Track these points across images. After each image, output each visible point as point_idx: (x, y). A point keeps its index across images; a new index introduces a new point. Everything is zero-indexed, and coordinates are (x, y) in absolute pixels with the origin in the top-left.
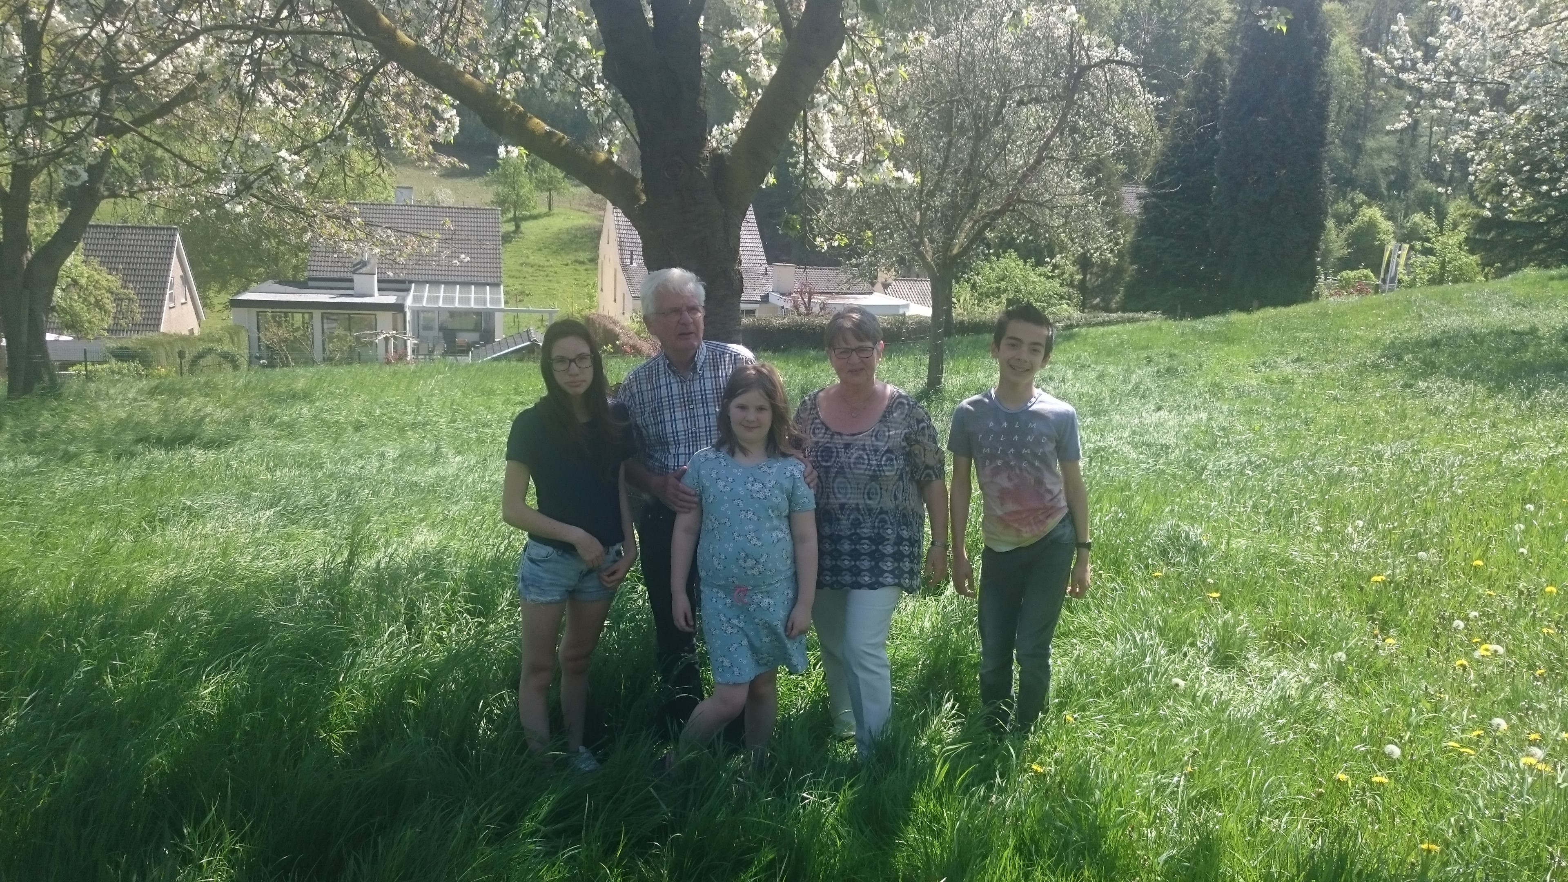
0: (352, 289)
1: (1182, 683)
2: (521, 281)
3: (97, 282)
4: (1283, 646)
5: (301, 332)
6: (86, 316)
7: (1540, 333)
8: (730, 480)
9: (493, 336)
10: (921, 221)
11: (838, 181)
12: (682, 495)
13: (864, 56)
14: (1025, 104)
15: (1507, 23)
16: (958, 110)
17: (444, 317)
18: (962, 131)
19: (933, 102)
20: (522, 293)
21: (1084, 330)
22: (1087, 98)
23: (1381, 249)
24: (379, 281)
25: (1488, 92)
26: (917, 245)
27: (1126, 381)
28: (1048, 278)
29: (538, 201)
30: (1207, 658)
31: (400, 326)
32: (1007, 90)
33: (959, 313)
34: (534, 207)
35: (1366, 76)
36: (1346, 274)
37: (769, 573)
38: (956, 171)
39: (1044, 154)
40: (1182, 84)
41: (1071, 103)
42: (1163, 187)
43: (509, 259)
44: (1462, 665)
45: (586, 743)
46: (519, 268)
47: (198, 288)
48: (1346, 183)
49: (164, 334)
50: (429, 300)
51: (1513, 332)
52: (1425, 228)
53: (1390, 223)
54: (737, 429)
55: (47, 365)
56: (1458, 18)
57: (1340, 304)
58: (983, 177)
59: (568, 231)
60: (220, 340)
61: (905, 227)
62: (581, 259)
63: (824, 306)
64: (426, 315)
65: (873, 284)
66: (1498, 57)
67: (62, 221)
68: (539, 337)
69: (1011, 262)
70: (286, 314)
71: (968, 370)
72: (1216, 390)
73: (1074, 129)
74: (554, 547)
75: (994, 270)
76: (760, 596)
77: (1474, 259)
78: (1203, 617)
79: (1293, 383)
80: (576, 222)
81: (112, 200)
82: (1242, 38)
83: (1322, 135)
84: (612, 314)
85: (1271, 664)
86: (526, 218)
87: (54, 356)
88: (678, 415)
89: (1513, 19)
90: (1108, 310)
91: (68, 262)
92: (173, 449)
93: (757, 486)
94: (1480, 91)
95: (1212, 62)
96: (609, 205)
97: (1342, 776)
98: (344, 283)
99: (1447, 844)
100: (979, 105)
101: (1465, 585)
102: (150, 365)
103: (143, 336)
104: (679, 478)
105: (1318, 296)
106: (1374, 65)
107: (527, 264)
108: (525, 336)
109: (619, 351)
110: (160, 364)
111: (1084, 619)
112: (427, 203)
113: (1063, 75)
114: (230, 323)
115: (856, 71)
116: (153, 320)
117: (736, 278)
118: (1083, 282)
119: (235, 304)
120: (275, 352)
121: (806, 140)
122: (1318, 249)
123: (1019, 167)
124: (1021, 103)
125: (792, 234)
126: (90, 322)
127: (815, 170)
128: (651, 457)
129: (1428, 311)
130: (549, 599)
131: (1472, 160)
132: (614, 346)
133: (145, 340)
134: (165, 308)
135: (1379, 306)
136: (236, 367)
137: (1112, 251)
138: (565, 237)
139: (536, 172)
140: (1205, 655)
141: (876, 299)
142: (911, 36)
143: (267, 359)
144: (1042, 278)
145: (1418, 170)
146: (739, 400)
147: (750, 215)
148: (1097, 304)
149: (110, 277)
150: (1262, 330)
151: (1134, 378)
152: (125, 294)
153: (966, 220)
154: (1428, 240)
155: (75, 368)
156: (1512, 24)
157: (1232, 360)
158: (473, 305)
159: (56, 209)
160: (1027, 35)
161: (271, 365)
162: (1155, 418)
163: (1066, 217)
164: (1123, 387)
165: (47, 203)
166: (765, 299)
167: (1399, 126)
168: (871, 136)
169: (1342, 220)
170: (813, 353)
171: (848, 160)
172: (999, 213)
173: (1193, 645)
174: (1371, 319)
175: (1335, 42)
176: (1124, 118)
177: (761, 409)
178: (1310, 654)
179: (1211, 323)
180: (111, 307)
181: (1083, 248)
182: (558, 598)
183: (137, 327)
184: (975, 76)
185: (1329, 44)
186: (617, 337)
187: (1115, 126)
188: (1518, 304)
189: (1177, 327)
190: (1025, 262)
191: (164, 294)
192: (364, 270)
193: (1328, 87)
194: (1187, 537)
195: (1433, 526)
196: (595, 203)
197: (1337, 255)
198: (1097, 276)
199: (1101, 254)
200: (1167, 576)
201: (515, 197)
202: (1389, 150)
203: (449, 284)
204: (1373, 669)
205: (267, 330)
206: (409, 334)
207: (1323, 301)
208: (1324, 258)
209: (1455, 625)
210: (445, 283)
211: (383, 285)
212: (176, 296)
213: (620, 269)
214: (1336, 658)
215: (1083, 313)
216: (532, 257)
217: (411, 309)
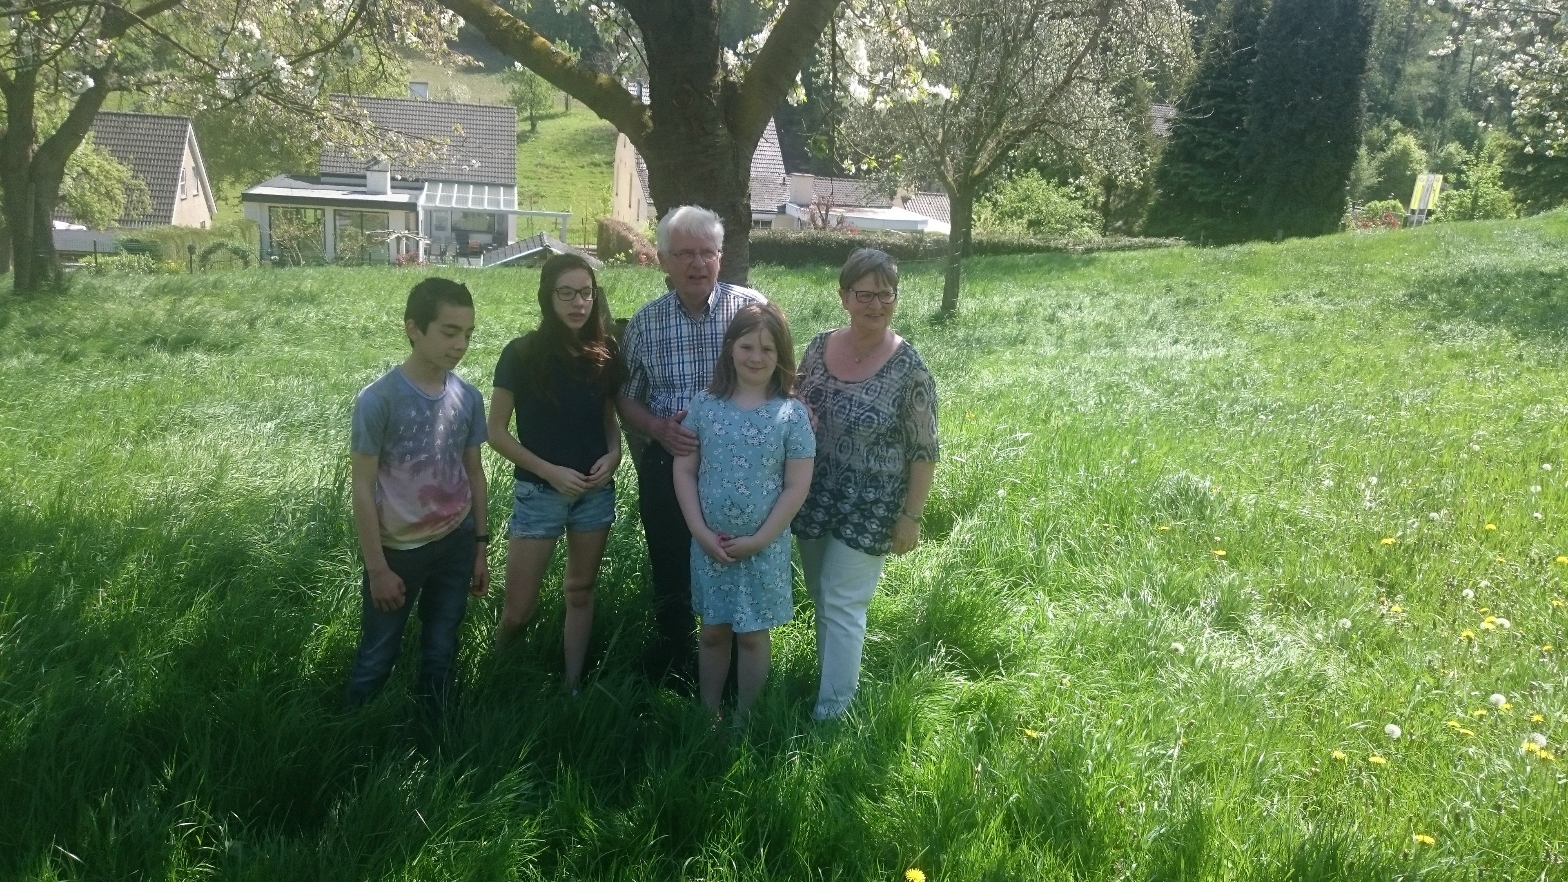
0: (365, 186)
1: (1182, 648)
2: (535, 182)
3: (107, 172)
4: (1287, 609)
5: (313, 229)
6: (97, 207)
8: (727, 423)
9: (506, 238)
10: (943, 138)
12: (681, 438)
14: (1057, 19)
16: (987, 25)
17: (458, 217)
18: (990, 45)
20: (537, 194)
21: (1104, 255)
22: (1121, 14)
23: (1413, 180)
24: (392, 180)
25: (1539, 22)
26: (937, 164)
27: (1143, 311)
28: (1071, 199)
29: (555, 100)
30: (1209, 619)
31: (412, 226)
32: (1040, 5)
33: (977, 233)
34: (551, 107)
36: (1377, 204)
38: (982, 87)
39: (1074, 73)
41: (1105, 19)
42: (1196, 112)
43: (524, 158)
44: (1468, 637)
46: (535, 169)
47: (210, 180)
48: (1383, 109)
49: (175, 227)
50: (443, 199)
51: (1542, 274)
52: (1460, 159)
53: (1424, 152)
54: (741, 370)
57: (1366, 237)
58: (1010, 95)
59: (584, 132)
60: (231, 235)
61: (926, 144)
62: (598, 161)
63: (842, 220)
64: (439, 215)
65: (892, 199)
67: (72, 109)
68: (552, 242)
69: (1033, 182)
70: (297, 210)
71: (984, 293)
72: (1235, 324)
73: (1106, 48)
74: (534, 484)
75: (1016, 190)
77: (1508, 195)
78: (1207, 576)
79: (1314, 319)
80: (593, 123)
81: (119, 92)
83: (1363, 61)
84: (626, 221)
85: (1274, 628)
86: (542, 118)
87: (62, 246)
88: (687, 358)
90: (1130, 234)
91: (80, 150)
92: (178, 352)
93: (753, 432)
94: (1530, 20)
97: (1338, 754)
98: (356, 180)
100: (1009, 20)
101: (1476, 550)
102: (160, 259)
103: (154, 229)
104: (679, 421)
105: (1344, 228)
107: (543, 165)
108: (537, 241)
109: (631, 260)
110: (170, 258)
112: (443, 100)
114: (242, 217)
116: (164, 212)
118: (1106, 204)
119: (249, 198)
120: (286, 249)
121: (834, 57)
122: (1349, 179)
123: (1048, 86)
124: (1053, 17)
126: (100, 213)
127: (844, 87)
128: (655, 399)
129: (1456, 247)
131: (1515, 93)
132: (627, 255)
133: (155, 233)
134: (177, 200)
135: (1407, 240)
136: (247, 264)
137: (1138, 174)
138: (582, 138)
140: (1208, 615)
141: (896, 213)
143: (278, 256)
144: (1065, 199)
145: (1457, 98)
146: (742, 341)
147: (772, 123)
148: (1120, 227)
149: (120, 167)
150: (1285, 262)
151: (1152, 308)
152: (135, 185)
153: (989, 140)
154: (1461, 172)
155: (84, 260)
157: (1253, 293)
158: (486, 207)
161: (281, 264)
162: (1171, 352)
163: (1093, 140)
164: (1140, 317)
166: (782, 210)
167: (1442, 52)
169: (1375, 147)
171: (879, 78)
172: (1024, 134)
173: (1196, 604)
174: (1397, 254)
176: (1158, 36)
177: (766, 349)
178: (1314, 617)
179: (1233, 252)
180: (122, 198)
181: (1108, 169)
183: (148, 219)
186: (630, 245)
187: (1148, 46)
188: (1548, 244)
189: (1199, 255)
190: (1048, 183)
191: (176, 186)
192: (375, 168)
193: (1374, 11)
194: (1197, 490)
195: (1447, 483)
197: (1367, 184)
198: (1121, 197)
199: (1126, 177)
200: (1173, 530)
201: (531, 95)
202: (1429, 76)
203: (463, 183)
204: (1377, 638)
205: (278, 227)
206: (421, 234)
207: (1349, 233)
208: (1354, 186)
209: (1464, 594)
210: (459, 183)
211: (396, 183)
212: (187, 188)
213: (635, 174)
214: (1340, 625)
215: (1104, 236)
216: (547, 158)
217: (423, 207)
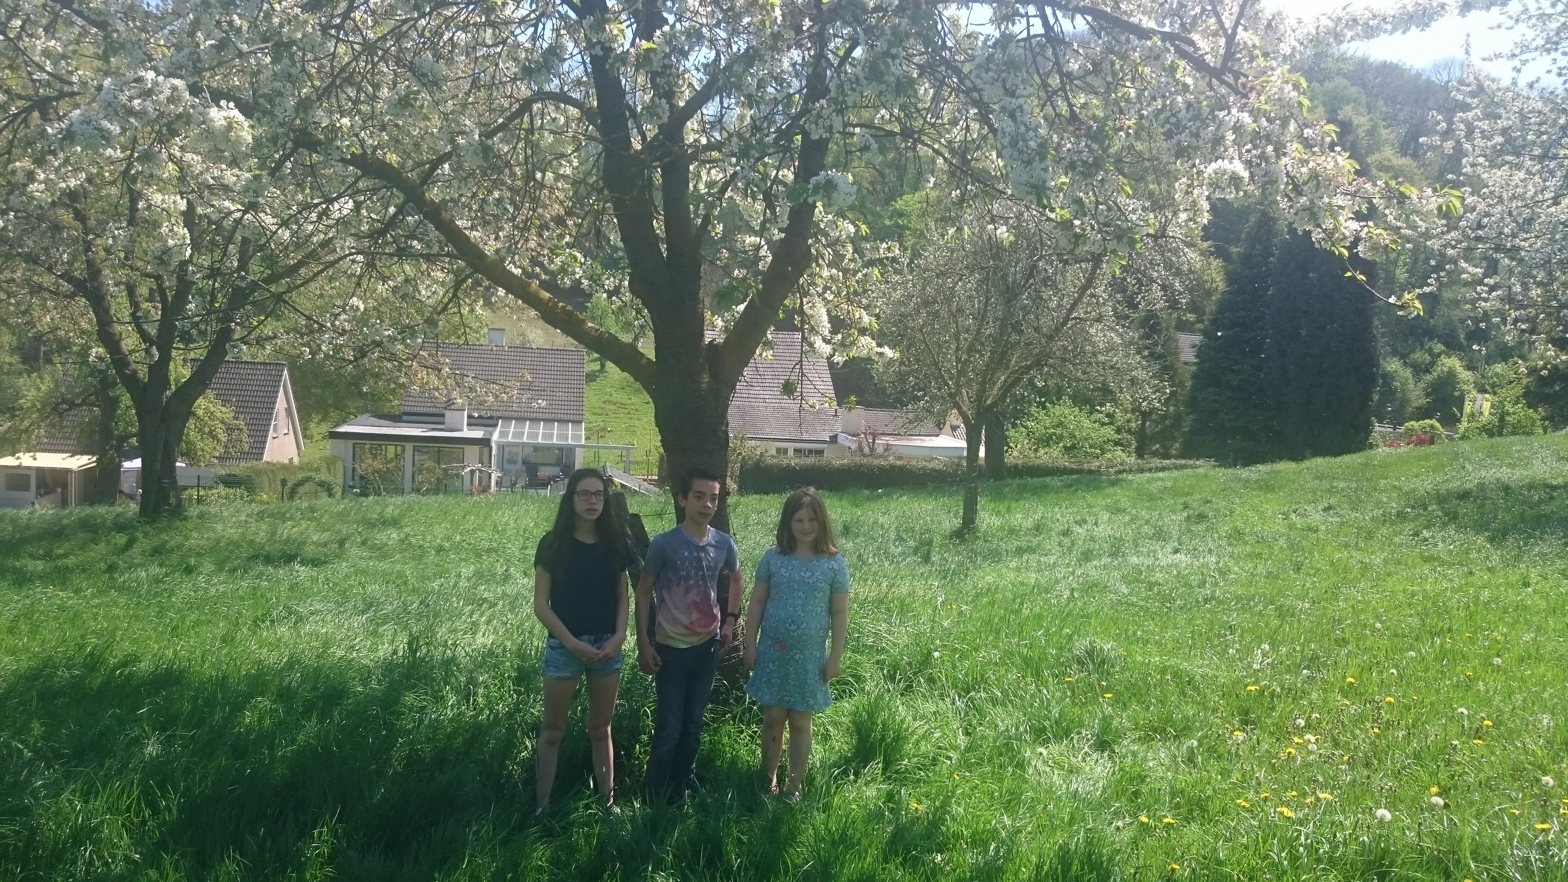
0: (443, 423)
2: (603, 418)
3: (212, 414)
5: (394, 464)
6: (200, 444)
17: (529, 451)
20: (604, 429)
21: (1132, 476)
23: (1462, 399)
24: (469, 418)
28: (1103, 424)
31: (486, 460)
39: (1071, 316)
43: (592, 397)
46: (603, 405)
47: (300, 420)
49: (268, 463)
50: (515, 435)
53: (1470, 373)
55: (176, 489)
60: (317, 470)
63: (888, 447)
64: (511, 449)
65: (940, 428)
69: (1065, 409)
70: (380, 445)
71: (1008, 511)
72: (1237, 535)
75: (1050, 417)
90: (1163, 456)
92: (279, 565)
98: (435, 418)
102: (254, 492)
103: (249, 464)
105: (1369, 447)
107: (610, 402)
110: (262, 491)
112: (518, 344)
114: (327, 453)
116: (258, 449)
118: (1141, 428)
119: (334, 435)
120: (369, 482)
122: (1372, 401)
126: (203, 450)
127: (811, 345)
129: (1472, 462)
133: (250, 468)
134: (269, 438)
135: (1428, 457)
136: (332, 495)
141: (942, 441)
143: (360, 488)
144: (1097, 425)
148: (1155, 451)
149: (223, 409)
150: (1304, 479)
152: (236, 425)
153: (998, 374)
155: (191, 492)
157: (1265, 507)
158: (555, 441)
161: (364, 494)
166: (834, 439)
169: (1421, 369)
170: (867, 492)
172: (1029, 368)
174: (1414, 470)
180: (223, 437)
181: (1131, 397)
183: (244, 455)
189: (1223, 475)
190: (1081, 410)
191: (269, 425)
192: (454, 407)
197: (1416, 404)
198: (1156, 422)
199: (1149, 403)
200: (1077, 681)
203: (535, 420)
205: (362, 460)
206: (493, 468)
207: (1372, 452)
209: (1297, 723)
210: (531, 420)
211: (473, 421)
212: (279, 428)
215: (1138, 458)
216: (614, 396)
217: (496, 443)
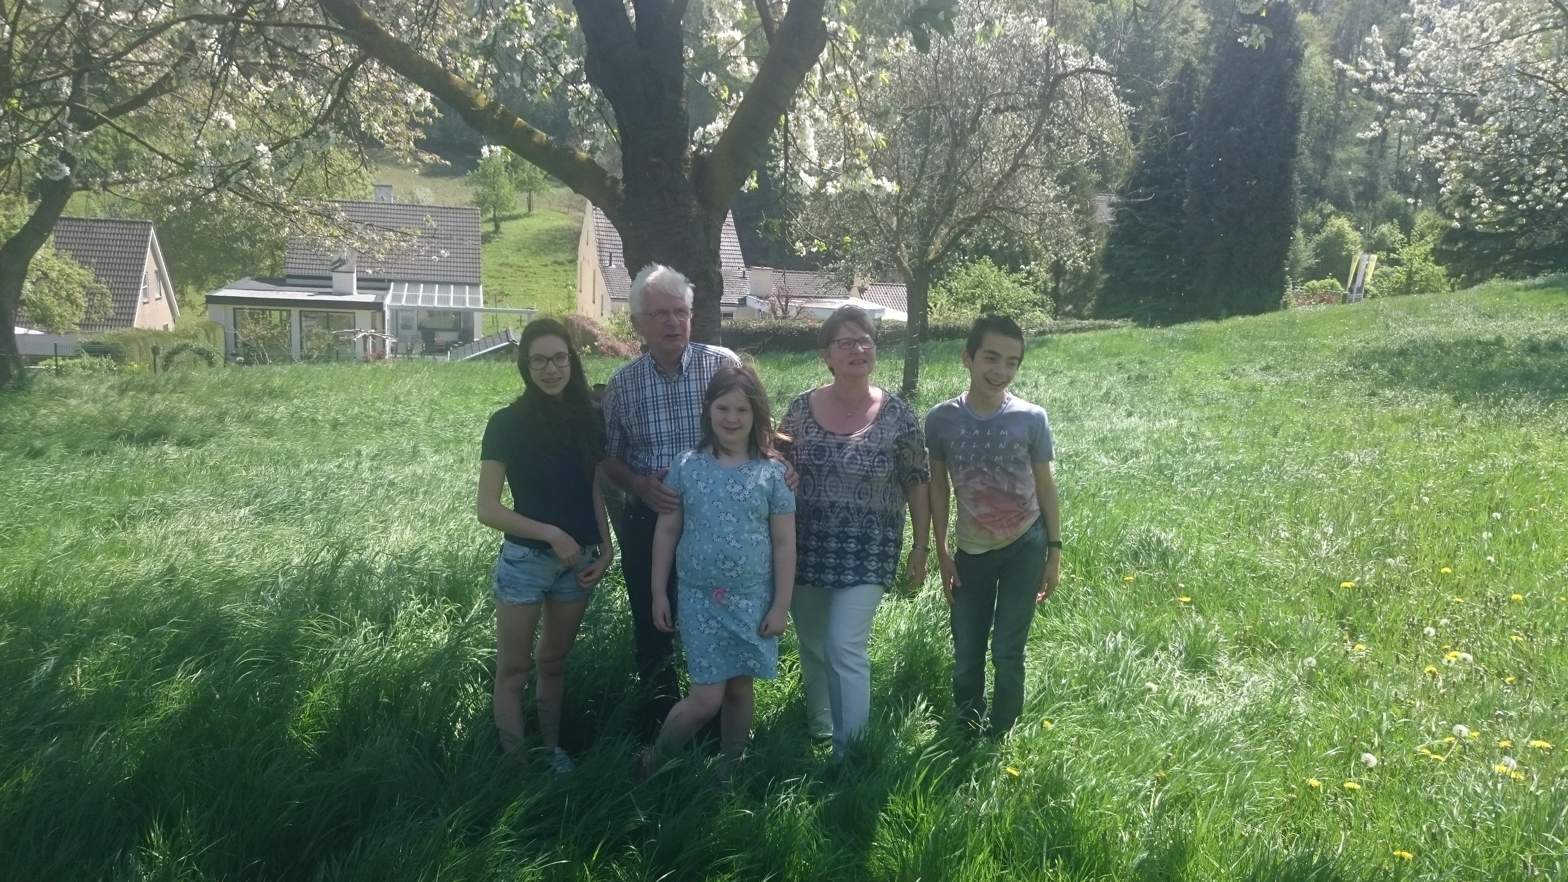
0: (331, 287)
1: (1155, 688)
2: (500, 281)
3: (68, 275)
4: (1254, 651)
5: (279, 329)
6: (57, 310)
7: (1506, 344)
8: (711, 481)
9: (472, 336)
10: (898, 226)
11: (817, 187)
12: (663, 496)
13: (844, 61)
14: (1002, 112)
15: (1479, 35)
16: (935, 117)
17: (424, 316)
18: (939, 137)
19: (911, 108)
20: (501, 293)
21: (1056, 337)
22: (1062, 106)
23: (1349, 259)
24: (358, 280)
25: (1458, 103)
26: (893, 250)
27: (1097, 387)
28: (1022, 284)
29: (518, 201)
30: (1178, 662)
31: (379, 325)
32: (984, 99)
33: (934, 319)
34: (514, 208)
35: (1336, 87)
36: (1315, 283)
37: (747, 575)
38: (932, 178)
39: (1019, 162)
40: (1156, 93)
41: (1047, 112)
42: (1138, 196)
43: (488, 259)
44: (1430, 672)
45: (561, 745)
46: (499, 268)
47: (174, 287)
48: (1316, 193)
49: (137, 329)
50: (409, 298)
51: (1479, 342)
52: (1392, 239)
53: (1358, 233)
54: (719, 431)
55: (17, 360)
56: (1430, 29)
57: (1308, 313)
58: (960, 183)
59: (547, 232)
60: (195, 337)
61: (881, 232)
62: (560, 260)
63: (801, 310)
64: (405, 314)
65: (849, 289)
66: (1469, 69)
67: (32, 213)
68: (516, 337)
69: (985, 268)
70: (264, 311)
71: (943, 374)
72: (1186, 396)
73: (1049, 138)
74: (530, 547)
75: (969, 276)
76: (737, 598)
77: (1441, 270)
78: (1174, 621)
79: (1261, 391)
80: (555, 223)
81: (84, 192)
82: (1217, 48)
83: (1293, 146)
84: (590, 315)
85: (1242, 668)
86: (505, 219)
87: (23, 350)
88: (663, 416)
89: (1486, 31)
90: (1081, 317)
91: (39, 254)
92: (146, 445)
93: (738, 488)
94: (1450, 102)
95: (1187, 72)
96: (589, 204)
97: (1314, 782)
98: (323, 282)
99: (1419, 852)
100: (956, 113)
101: (1434, 592)
102: (122, 361)
103: (116, 331)
104: (661, 480)
105: (1286, 305)
106: (1346, 77)
107: (507, 265)
108: (503, 337)
109: (597, 352)
110: (133, 360)
111: (1057, 622)
112: (406, 202)
113: (1038, 83)
114: (206, 319)
115: (837, 76)
116: (126, 315)
117: (717, 279)
118: (1055, 289)
119: (211, 300)
120: (252, 349)
121: (787, 144)
122: (1287, 259)
123: (995, 174)
124: (997, 111)
125: (772, 238)
126: (61, 316)
127: (796, 175)
128: (635, 458)
129: (1394, 320)
130: (525, 600)
131: (1441, 170)
132: (593, 348)
133: (118, 335)
134: (139, 303)
135: (1347, 315)
136: (211, 364)
137: (1085, 259)
138: (545, 238)
139: (516, 172)
140: (1176, 659)
142: (891, 42)
143: (244, 356)
144: (1016, 285)
145: (1386, 181)
146: (719, 402)
147: (730, 218)
148: (1070, 311)
149: (82, 271)
150: (1230, 338)
151: (1105, 385)
152: (97, 288)
153: (942, 226)
154: (1394, 250)
155: (45, 362)
156: (1485, 35)
157: (1201, 368)
158: (452, 305)
159: (26, 201)
160: (1004, 43)
161: (248, 362)
162: (1127, 423)
163: (1041, 225)
164: (1095, 393)
165: (17, 195)
166: (743, 302)
167: (1369, 135)
168: (851, 142)
169: (1311, 230)
170: (791, 356)
171: (828, 166)
172: (976, 220)
173: (1164, 648)
174: (1338, 328)
175: (1307, 54)
176: (1098, 127)
177: (742, 410)
178: (1280, 658)
179: (1181, 331)
180: (82, 301)
181: (1056, 255)
182: (534, 599)
183: (110, 322)
184: (952, 83)
185: (1302, 55)
186: (595, 338)
187: (1089, 135)
188: (1484, 314)
189: (1147, 334)
190: (1000, 269)
191: (138, 289)
192: (343, 268)
193: (1301, 99)
194: (1159, 542)
195: (1401, 534)
196: (574, 204)
197: (1306, 265)
198: (1071, 283)
199: (1074, 262)
200: (1138, 580)
201: (494, 197)
202: (1357, 160)
203: (428, 283)
204: (1343, 675)
205: (244, 326)
206: (387, 333)
207: (1291, 310)
208: (1293, 267)
209: (1425, 632)
210: (425, 282)
211: (362, 284)
212: (149, 292)
213: (598, 271)
214: (1306, 664)
215: (1055, 319)
216: (511, 258)
217: (390, 308)
